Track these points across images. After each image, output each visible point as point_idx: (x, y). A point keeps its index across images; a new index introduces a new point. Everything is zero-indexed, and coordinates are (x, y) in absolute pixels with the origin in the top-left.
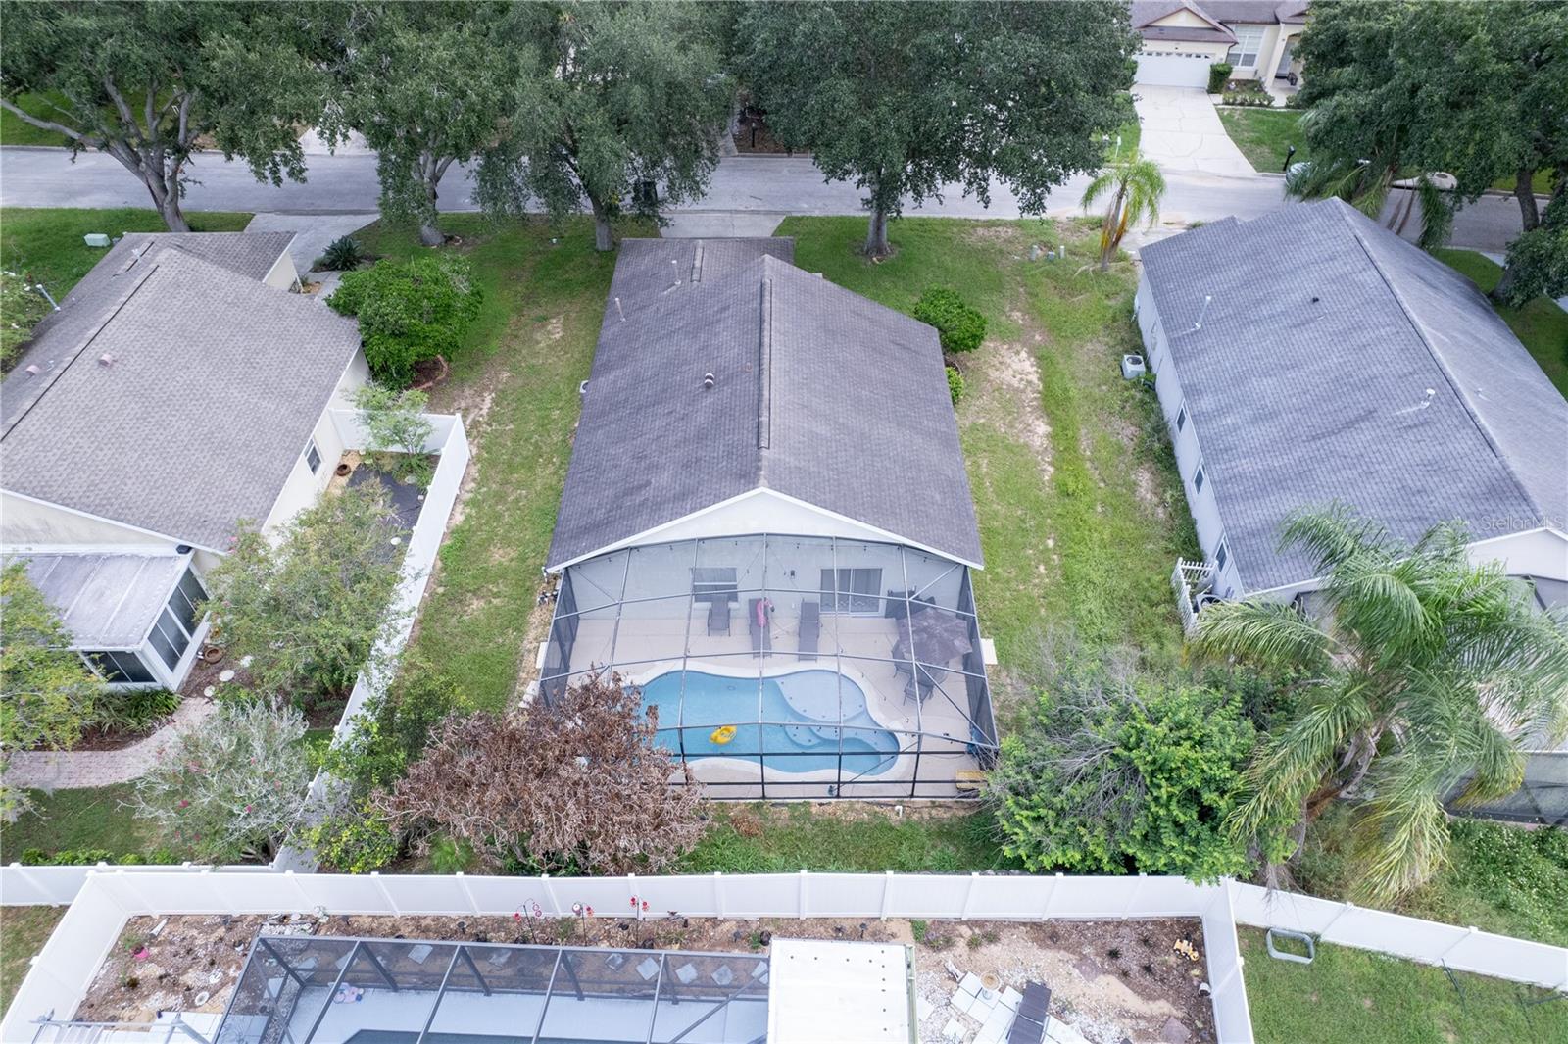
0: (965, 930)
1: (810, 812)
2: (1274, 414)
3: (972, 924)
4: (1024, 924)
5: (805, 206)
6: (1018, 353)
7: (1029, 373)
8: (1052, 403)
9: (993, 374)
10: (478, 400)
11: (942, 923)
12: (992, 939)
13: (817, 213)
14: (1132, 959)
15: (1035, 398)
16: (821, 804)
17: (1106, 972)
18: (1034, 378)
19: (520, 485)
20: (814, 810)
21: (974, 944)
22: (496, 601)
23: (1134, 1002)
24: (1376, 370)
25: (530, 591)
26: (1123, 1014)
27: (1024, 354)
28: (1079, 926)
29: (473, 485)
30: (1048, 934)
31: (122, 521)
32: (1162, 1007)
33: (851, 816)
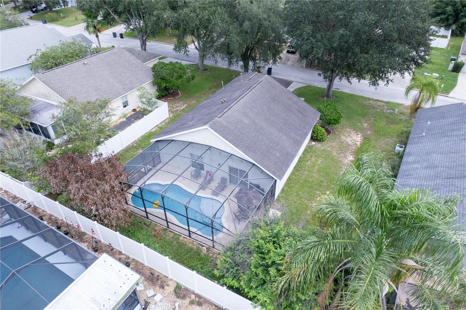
1: (179, 238)
2: (436, 167)
4: (216, 306)
5: (316, 84)
6: (358, 135)
7: (358, 141)
10: (182, 105)
12: (200, 304)
15: (355, 149)
16: (184, 237)
21: (192, 303)
29: (164, 124)
33: (190, 245)
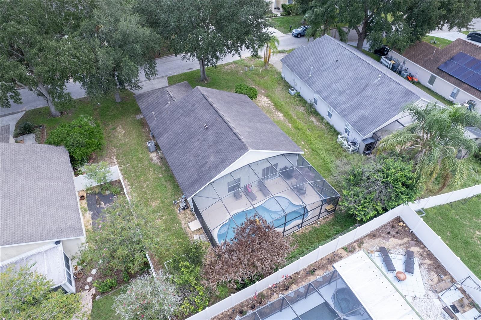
0: (355, 244)
1: (296, 235)
2: (344, 92)
3: (356, 242)
4: (366, 236)
5: (170, 73)
6: (261, 97)
7: (267, 101)
8: (278, 107)
9: (260, 104)
10: (111, 160)
11: (349, 245)
12: (362, 243)
13: (175, 74)
14: (393, 232)
15: (273, 107)
16: (298, 231)
17: (390, 238)
18: (269, 102)
19: (145, 181)
20: (297, 233)
21: (359, 246)
22: (163, 218)
23: (400, 242)
24: (362, 74)
25: (173, 210)
26: (400, 245)
27: (263, 97)
28: (377, 230)
29: (129, 187)
30: (372, 235)
31: (33, 241)
32: (406, 240)
33: (307, 231)
